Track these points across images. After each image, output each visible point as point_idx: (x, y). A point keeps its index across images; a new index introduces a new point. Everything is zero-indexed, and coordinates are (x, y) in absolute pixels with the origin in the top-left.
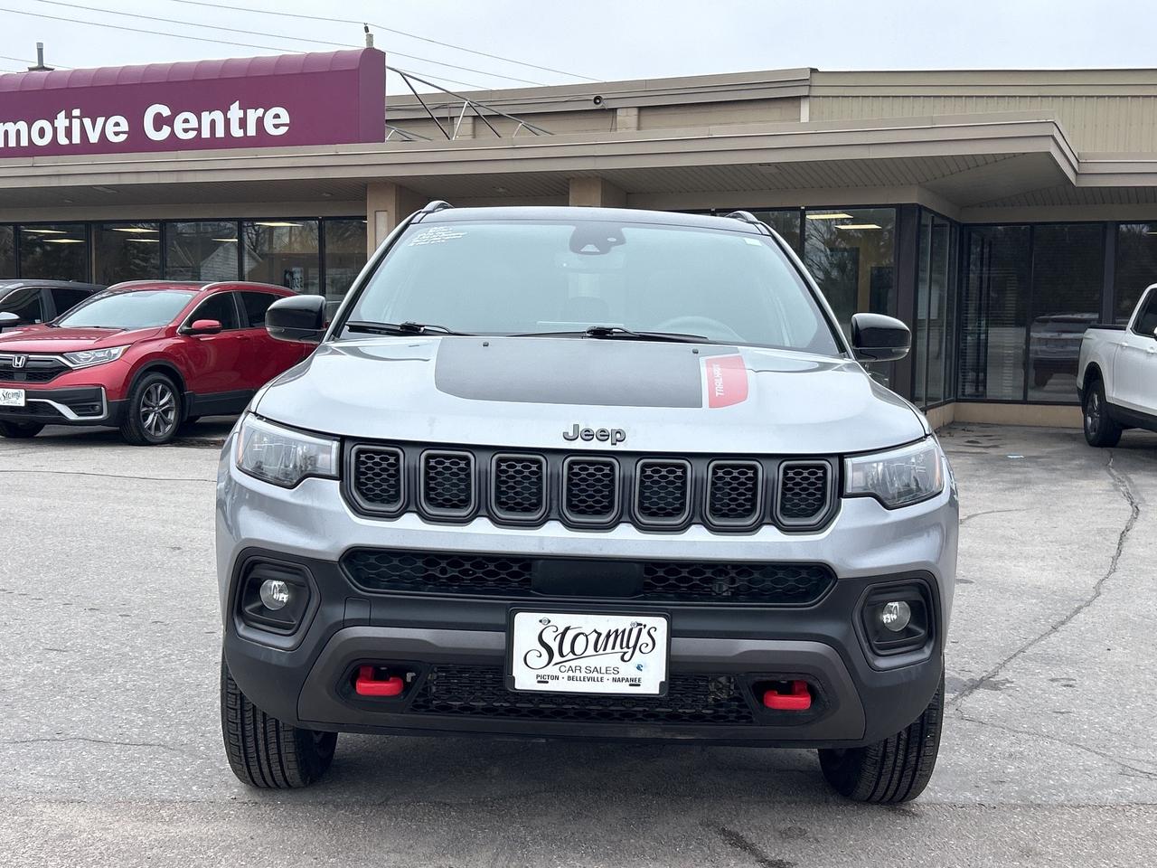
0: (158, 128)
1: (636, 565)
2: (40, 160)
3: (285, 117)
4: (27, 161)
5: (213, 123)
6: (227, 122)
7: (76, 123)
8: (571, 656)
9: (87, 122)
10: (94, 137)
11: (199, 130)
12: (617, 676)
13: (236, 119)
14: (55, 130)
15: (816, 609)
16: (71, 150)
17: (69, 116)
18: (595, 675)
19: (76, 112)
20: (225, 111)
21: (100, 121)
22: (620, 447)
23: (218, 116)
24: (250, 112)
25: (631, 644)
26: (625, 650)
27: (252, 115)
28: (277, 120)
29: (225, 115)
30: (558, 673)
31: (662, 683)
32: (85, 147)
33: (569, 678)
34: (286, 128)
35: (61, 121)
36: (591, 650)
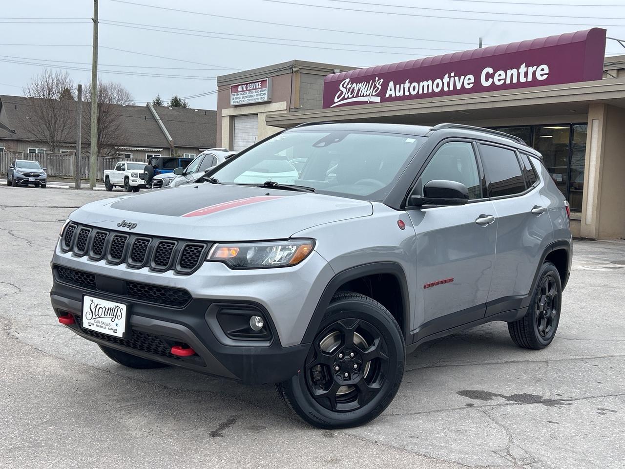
0: (487, 80)
1: (122, 281)
2: (435, 99)
3: (547, 70)
4: (429, 100)
5: (512, 75)
6: (519, 74)
7: (452, 79)
8: (97, 316)
9: (457, 78)
10: (459, 87)
11: (505, 79)
12: (110, 327)
13: (523, 73)
14: (443, 83)
15: (183, 310)
16: (449, 93)
17: (449, 77)
18: (103, 326)
19: (453, 74)
20: (518, 68)
21: (462, 77)
22: (133, 231)
23: (515, 71)
24: (530, 68)
25: (115, 315)
26: (113, 317)
27: (531, 70)
28: (542, 71)
29: (518, 71)
30: (94, 323)
31: (123, 333)
32: (455, 92)
33: (97, 326)
34: (547, 76)
35: (446, 79)
36: (103, 316)
